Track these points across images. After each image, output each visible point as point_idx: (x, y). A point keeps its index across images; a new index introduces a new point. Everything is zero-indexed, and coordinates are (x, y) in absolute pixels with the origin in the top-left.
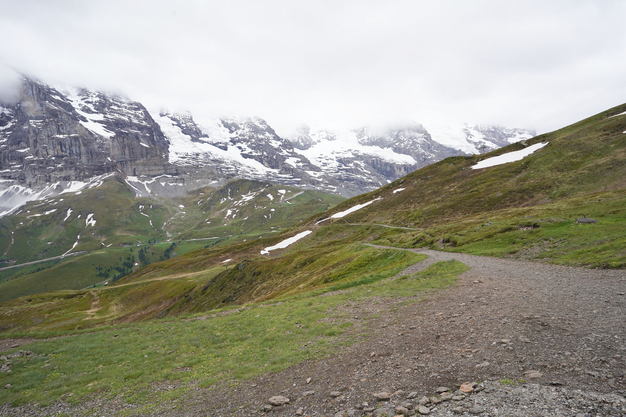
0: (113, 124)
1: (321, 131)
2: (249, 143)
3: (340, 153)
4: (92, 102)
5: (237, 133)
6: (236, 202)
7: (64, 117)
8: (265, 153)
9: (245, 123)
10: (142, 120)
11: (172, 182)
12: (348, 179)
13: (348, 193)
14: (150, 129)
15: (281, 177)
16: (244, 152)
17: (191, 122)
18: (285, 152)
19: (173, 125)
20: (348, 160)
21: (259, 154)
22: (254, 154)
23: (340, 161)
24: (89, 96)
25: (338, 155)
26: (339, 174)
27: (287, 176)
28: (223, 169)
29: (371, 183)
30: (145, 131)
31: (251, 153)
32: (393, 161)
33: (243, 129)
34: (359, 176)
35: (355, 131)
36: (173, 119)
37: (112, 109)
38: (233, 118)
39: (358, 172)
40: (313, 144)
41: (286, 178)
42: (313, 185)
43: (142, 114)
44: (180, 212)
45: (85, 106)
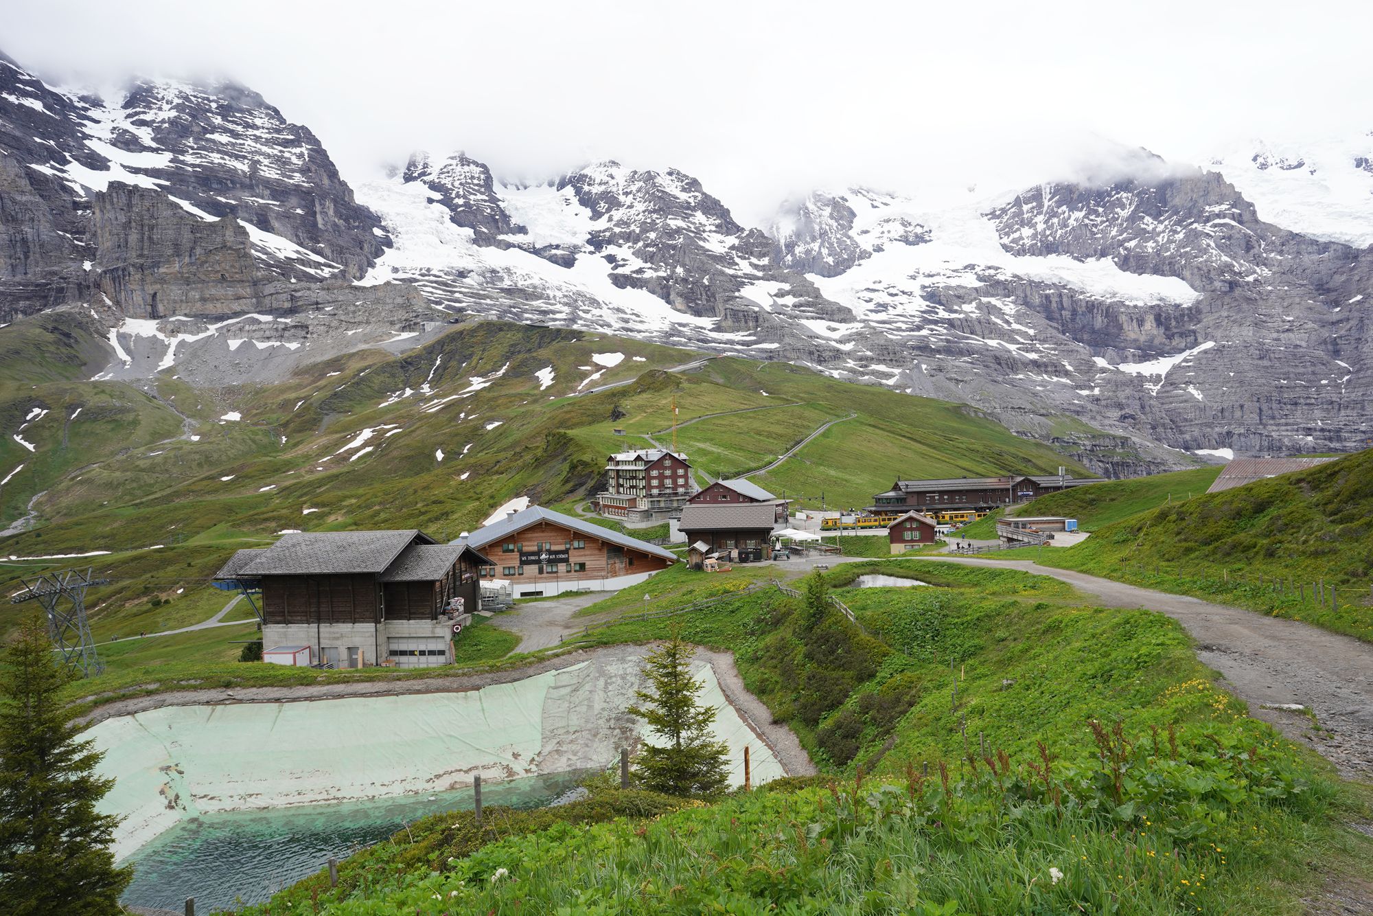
0: (193, 179)
1: (888, 221)
2: (641, 244)
3: (938, 274)
4: (153, 121)
5: (610, 219)
6: (436, 401)
8: (680, 270)
9: (639, 190)
10: (294, 171)
11: (268, 338)
12: (950, 349)
13: (938, 388)
14: (308, 193)
15: (714, 341)
16: (620, 271)
17: (482, 193)
18: (744, 267)
19: (430, 201)
20: (961, 292)
21: (662, 274)
22: (649, 274)
23: (933, 296)
24: (150, 108)
25: (928, 281)
26: (924, 332)
27: (737, 336)
28: (526, 315)
29: (1035, 363)
30: (294, 201)
31: (640, 271)
32: (1114, 295)
33: (631, 207)
34: (993, 343)
35: (993, 215)
36: (433, 186)
37: (208, 140)
38: (606, 179)
39: (992, 330)
40: (861, 258)
41: (732, 342)
42: (820, 362)
43: (301, 156)
44: (184, 437)
45: (126, 131)
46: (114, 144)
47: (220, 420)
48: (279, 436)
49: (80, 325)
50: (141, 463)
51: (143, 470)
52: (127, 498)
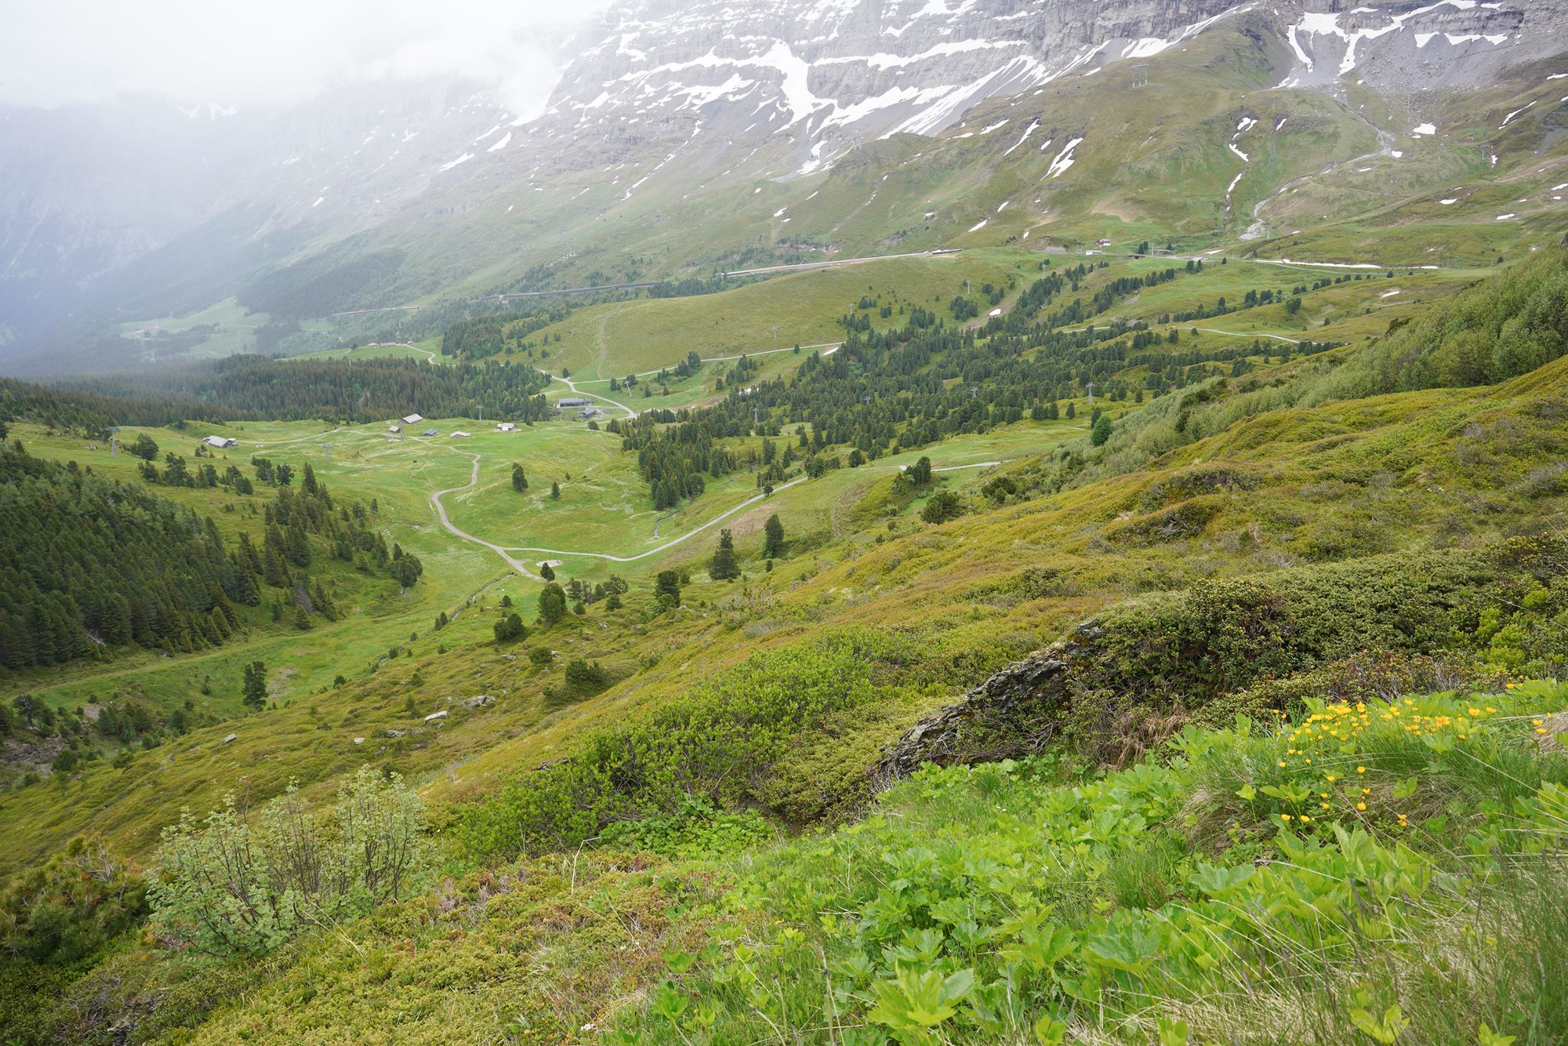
44: (1384, 152)
47: (1414, 134)
48: (1488, 154)
49: (1267, 26)
50: (1355, 180)
51: (1355, 187)
52: (1344, 214)
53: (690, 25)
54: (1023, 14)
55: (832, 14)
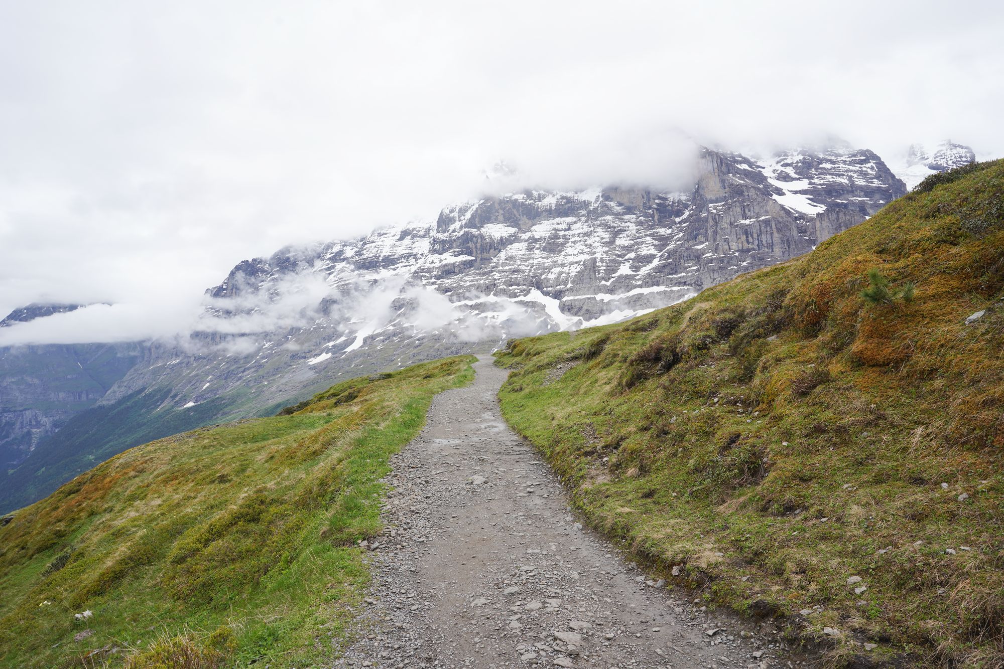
0: (823, 192)
4: (792, 163)
7: (752, 193)
10: (873, 178)
14: (887, 190)
24: (788, 156)
30: (877, 196)
36: (932, 167)
37: (822, 168)
43: (872, 168)
45: (782, 171)
46: (778, 179)
53: (472, 281)
54: (683, 274)
55: (564, 275)
